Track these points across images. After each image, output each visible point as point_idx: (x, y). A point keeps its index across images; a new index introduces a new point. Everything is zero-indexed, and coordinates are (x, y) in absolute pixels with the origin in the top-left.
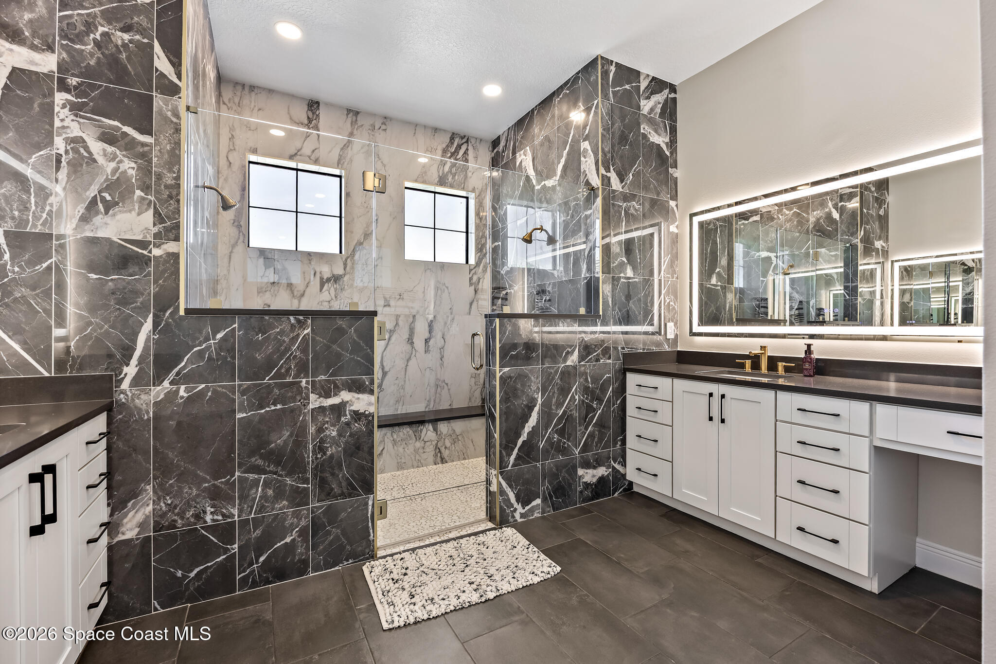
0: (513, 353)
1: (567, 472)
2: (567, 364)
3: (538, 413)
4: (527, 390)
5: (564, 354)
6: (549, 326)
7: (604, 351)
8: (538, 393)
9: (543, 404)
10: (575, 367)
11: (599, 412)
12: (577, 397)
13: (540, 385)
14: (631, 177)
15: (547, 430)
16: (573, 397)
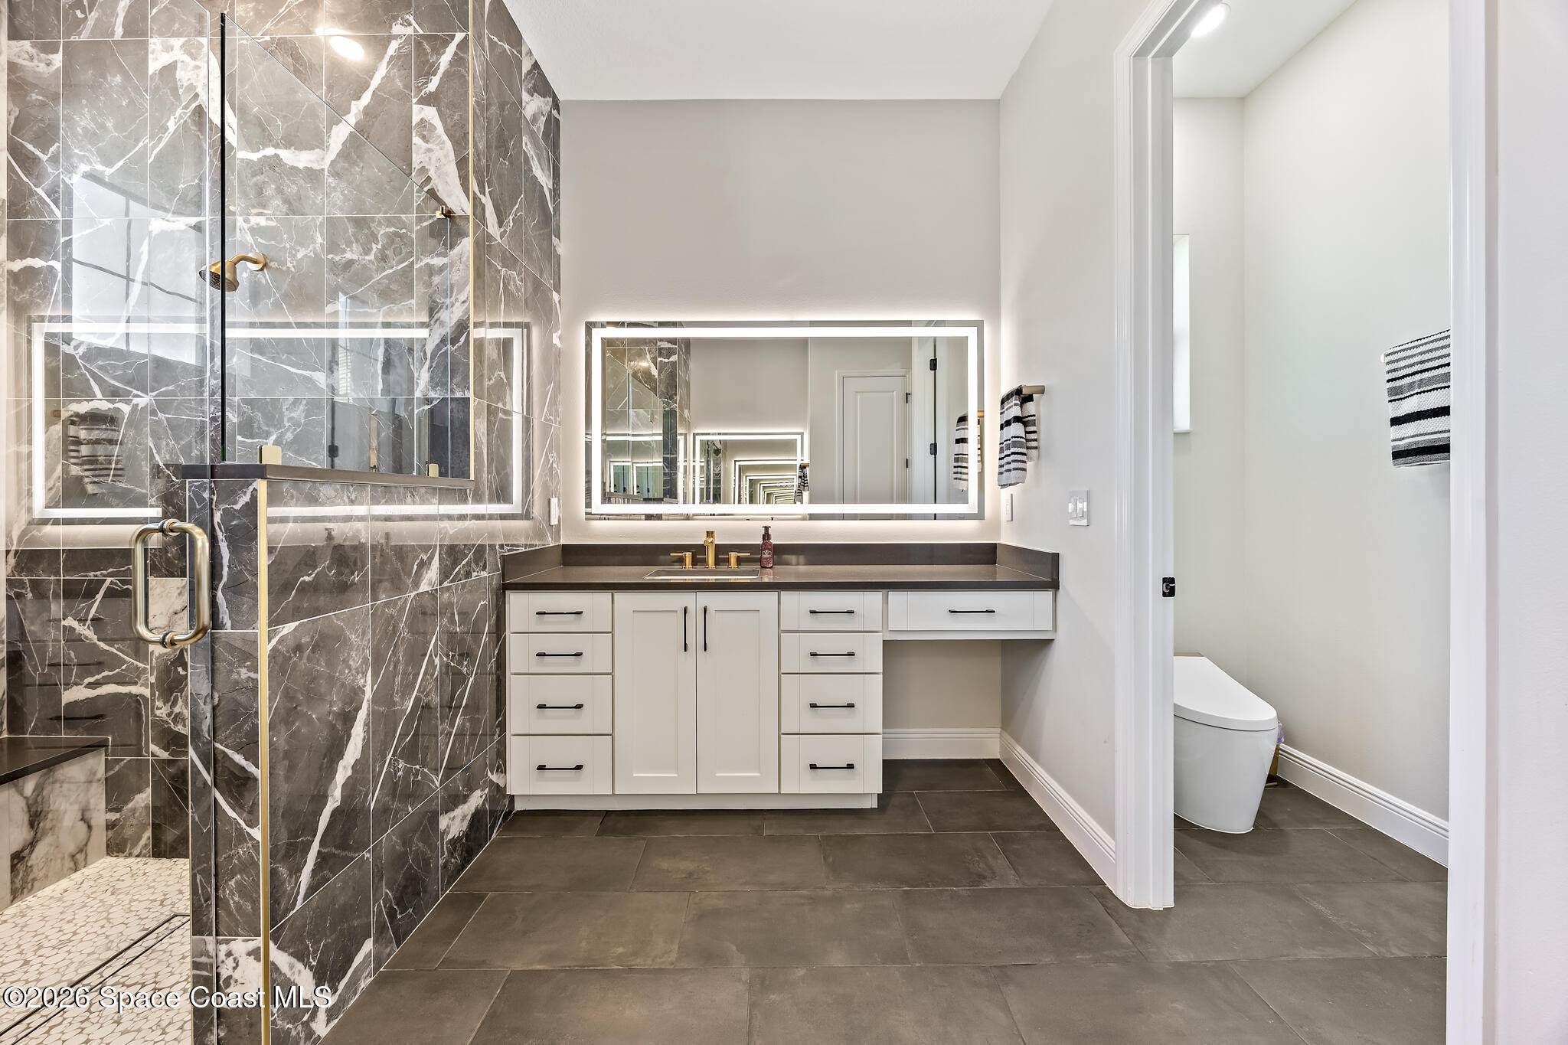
0: (307, 578)
1: (422, 839)
2: (421, 590)
3: (366, 724)
4: (342, 673)
5: (415, 567)
6: (386, 503)
7: (478, 555)
8: (364, 674)
9: (375, 700)
10: (433, 595)
11: (471, 679)
12: (437, 661)
13: (368, 652)
14: (511, 224)
15: (384, 757)
16: (431, 661)
